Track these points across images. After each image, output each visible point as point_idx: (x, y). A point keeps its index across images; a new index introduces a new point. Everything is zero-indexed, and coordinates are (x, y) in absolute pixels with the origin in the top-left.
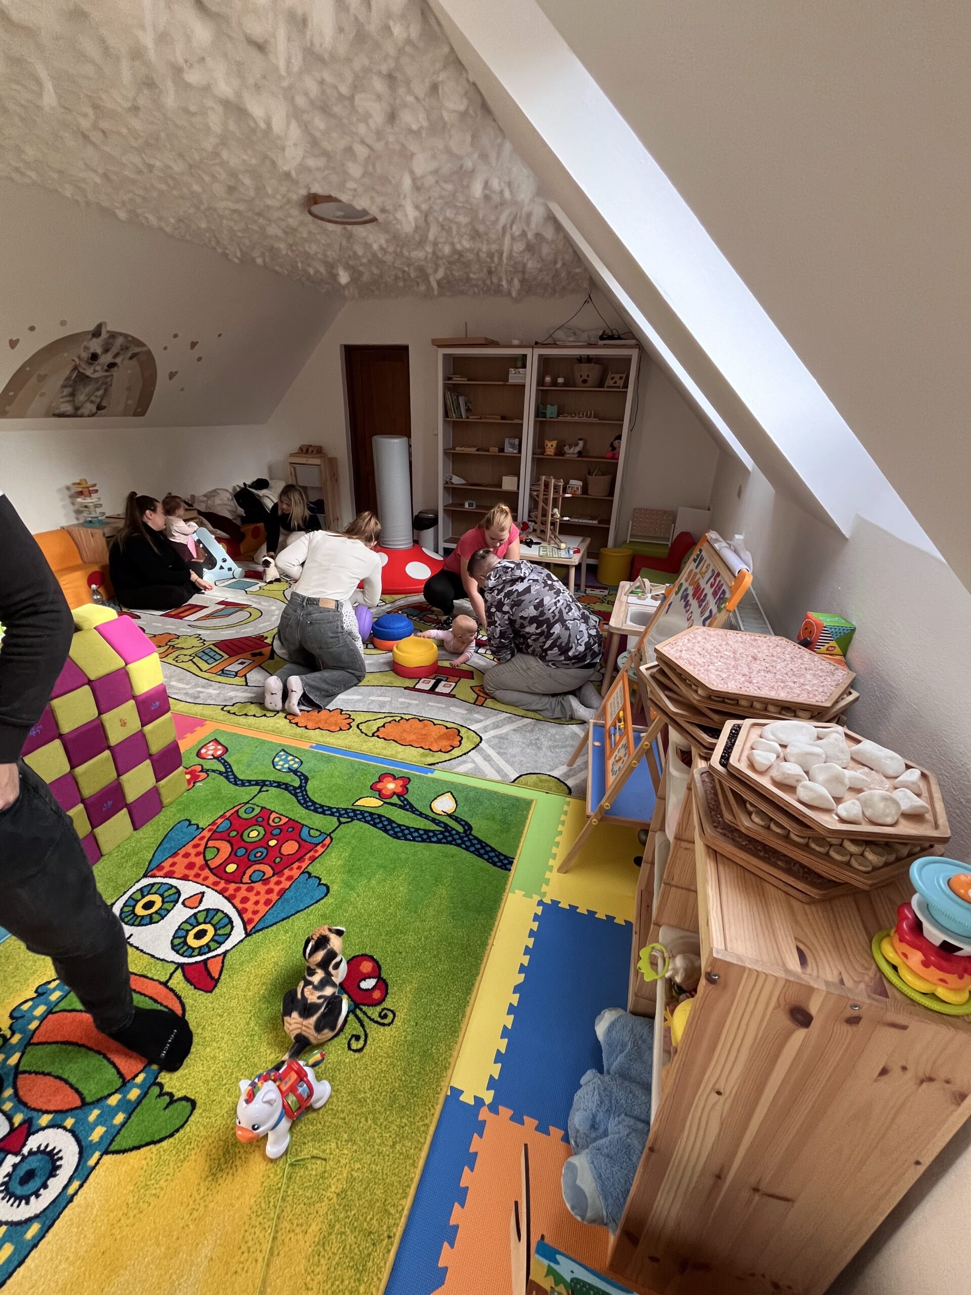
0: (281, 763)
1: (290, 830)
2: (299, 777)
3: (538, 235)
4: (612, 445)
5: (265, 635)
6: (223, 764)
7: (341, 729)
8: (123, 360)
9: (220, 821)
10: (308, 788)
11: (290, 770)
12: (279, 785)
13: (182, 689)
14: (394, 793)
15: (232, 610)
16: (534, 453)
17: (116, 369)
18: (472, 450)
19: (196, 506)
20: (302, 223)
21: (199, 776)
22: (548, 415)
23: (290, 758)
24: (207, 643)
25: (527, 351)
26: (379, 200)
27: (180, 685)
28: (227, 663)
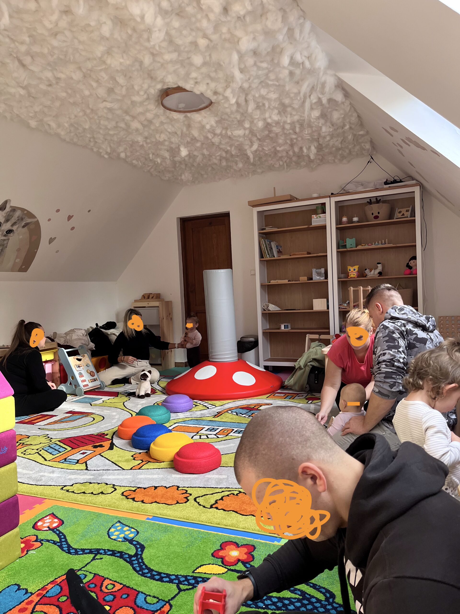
0: (117, 533)
1: (124, 596)
2: (135, 545)
3: (330, 100)
4: (408, 266)
5: (106, 433)
6: (58, 535)
7: (178, 503)
8: (18, 228)
9: (50, 586)
10: (144, 556)
11: (125, 539)
12: (113, 553)
13: (26, 474)
14: (239, 560)
15: (78, 417)
16: (338, 278)
17: (12, 234)
18: (286, 281)
19: (57, 340)
20: (157, 116)
21: (33, 545)
22: (348, 246)
23: (126, 528)
24: (53, 441)
25: (326, 200)
26: (213, 85)
27: (25, 472)
28: (69, 454)
